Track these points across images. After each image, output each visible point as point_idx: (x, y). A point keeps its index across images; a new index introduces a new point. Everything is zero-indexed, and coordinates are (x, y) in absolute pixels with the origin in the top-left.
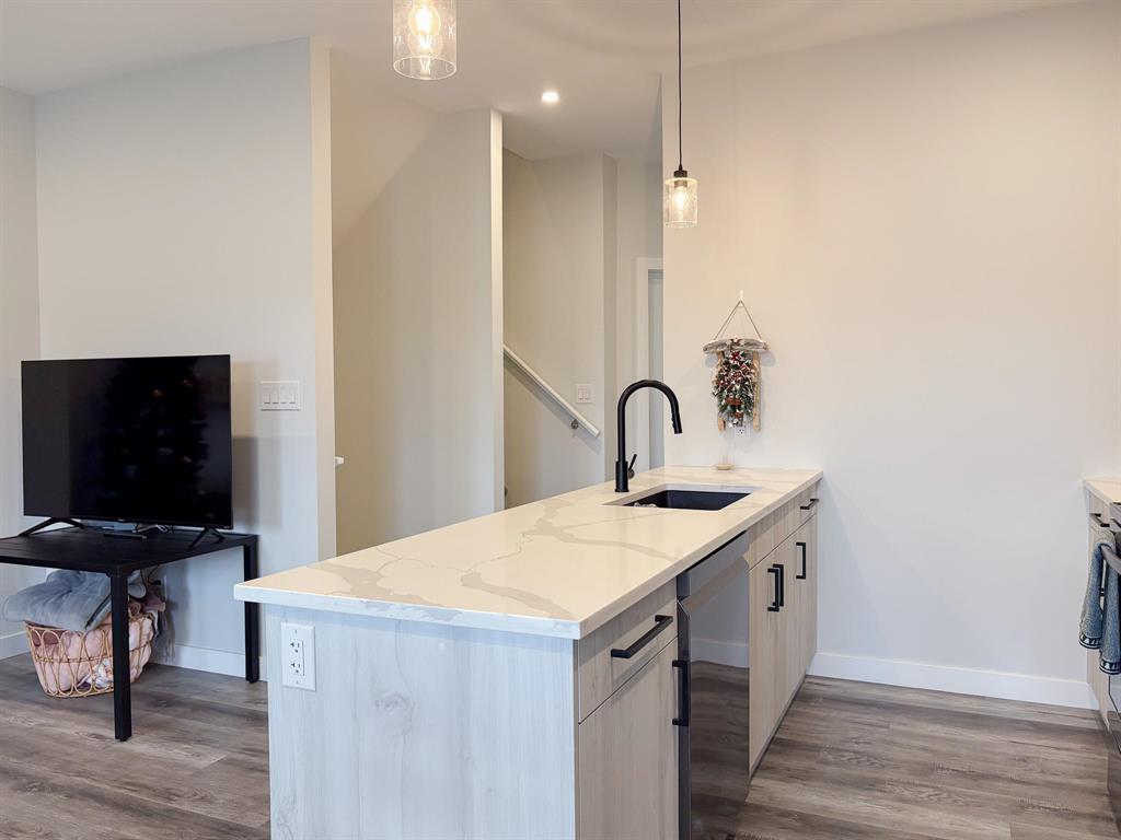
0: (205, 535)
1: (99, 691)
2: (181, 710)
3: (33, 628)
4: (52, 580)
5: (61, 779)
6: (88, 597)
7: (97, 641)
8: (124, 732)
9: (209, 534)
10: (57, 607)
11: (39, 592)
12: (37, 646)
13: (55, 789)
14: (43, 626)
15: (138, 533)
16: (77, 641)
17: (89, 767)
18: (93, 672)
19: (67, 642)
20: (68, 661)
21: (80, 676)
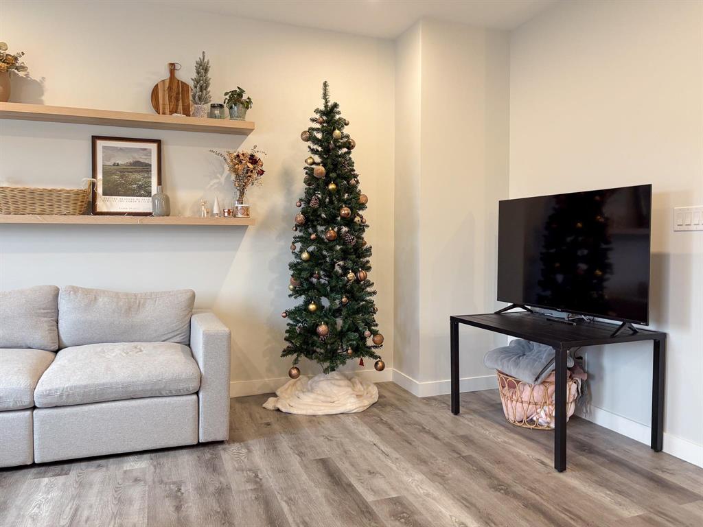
0: (624, 328)
1: (540, 428)
2: (601, 460)
3: (502, 375)
4: (513, 345)
5: (519, 489)
6: (536, 361)
7: (541, 393)
8: (561, 466)
9: (626, 328)
10: (517, 364)
11: (506, 352)
12: (503, 387)
13: (516, 496)
14: (507, 375)
15: (569, 320)
16: (528, 390)
17: (537, 485)
18: (537, 413)
19: (521, 389)
20: (522, 402)
21: (529, 414)
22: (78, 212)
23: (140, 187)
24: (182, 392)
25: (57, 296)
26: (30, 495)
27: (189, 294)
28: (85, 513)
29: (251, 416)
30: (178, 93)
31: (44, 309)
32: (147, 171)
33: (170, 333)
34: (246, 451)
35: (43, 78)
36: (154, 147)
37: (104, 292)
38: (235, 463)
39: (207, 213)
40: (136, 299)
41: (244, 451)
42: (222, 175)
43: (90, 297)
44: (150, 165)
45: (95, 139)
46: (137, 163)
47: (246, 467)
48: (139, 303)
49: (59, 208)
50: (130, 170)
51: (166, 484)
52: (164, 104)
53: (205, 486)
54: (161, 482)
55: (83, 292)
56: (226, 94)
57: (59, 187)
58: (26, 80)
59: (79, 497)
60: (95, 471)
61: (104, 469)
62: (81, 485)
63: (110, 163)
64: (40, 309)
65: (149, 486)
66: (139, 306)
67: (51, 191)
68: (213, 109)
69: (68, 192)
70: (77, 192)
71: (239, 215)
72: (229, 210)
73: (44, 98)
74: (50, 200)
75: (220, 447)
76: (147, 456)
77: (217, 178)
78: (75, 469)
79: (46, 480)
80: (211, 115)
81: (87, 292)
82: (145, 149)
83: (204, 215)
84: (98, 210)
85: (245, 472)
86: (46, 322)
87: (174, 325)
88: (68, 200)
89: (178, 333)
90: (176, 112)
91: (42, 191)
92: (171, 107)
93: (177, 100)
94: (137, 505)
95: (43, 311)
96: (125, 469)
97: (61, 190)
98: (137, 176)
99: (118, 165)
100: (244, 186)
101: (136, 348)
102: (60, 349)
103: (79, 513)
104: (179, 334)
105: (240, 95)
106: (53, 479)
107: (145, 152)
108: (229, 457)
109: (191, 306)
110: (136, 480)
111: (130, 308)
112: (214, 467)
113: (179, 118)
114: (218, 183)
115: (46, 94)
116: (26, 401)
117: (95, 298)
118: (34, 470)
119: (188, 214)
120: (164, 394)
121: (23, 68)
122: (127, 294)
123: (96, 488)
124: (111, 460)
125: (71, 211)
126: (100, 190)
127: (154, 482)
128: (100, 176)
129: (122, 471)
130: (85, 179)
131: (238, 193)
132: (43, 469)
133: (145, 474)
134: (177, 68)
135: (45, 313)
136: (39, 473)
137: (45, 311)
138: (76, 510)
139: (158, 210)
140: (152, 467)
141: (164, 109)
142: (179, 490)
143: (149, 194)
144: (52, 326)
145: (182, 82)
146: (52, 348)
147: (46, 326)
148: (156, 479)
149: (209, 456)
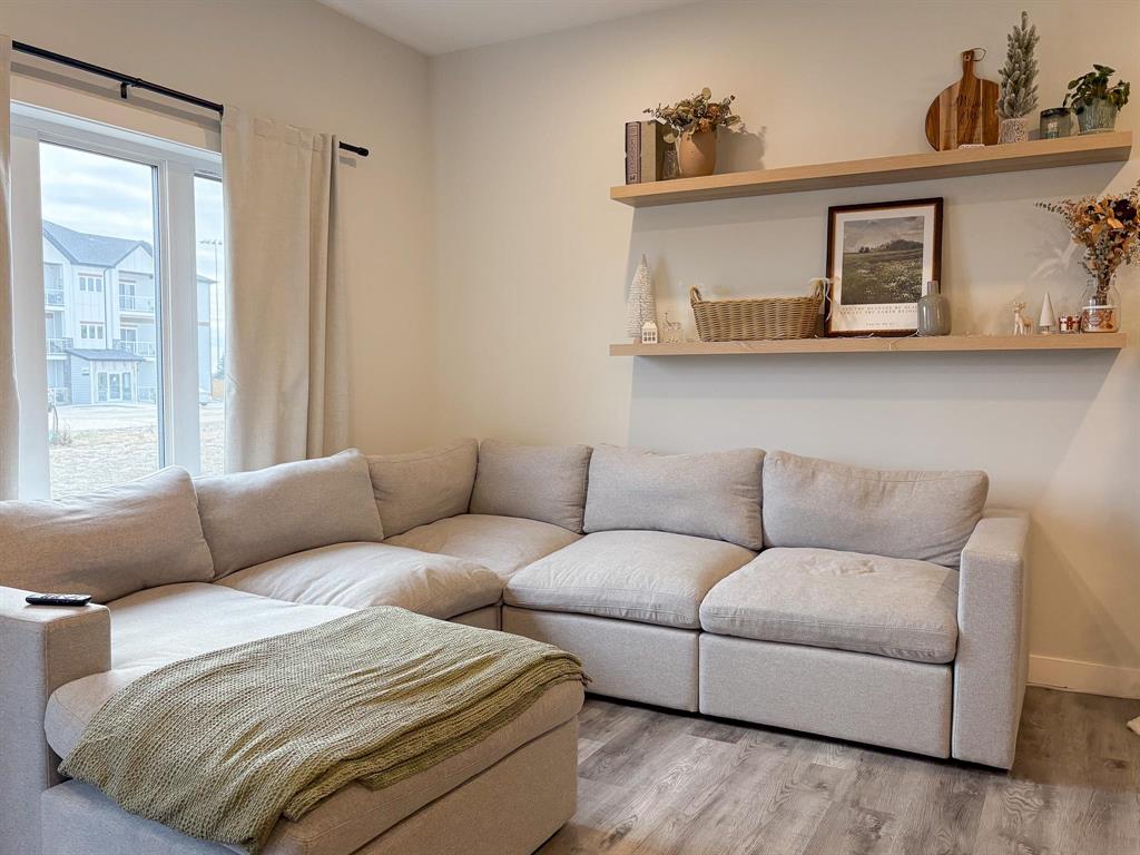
22: (798, 335)
23: (902, 286)
24: (921, 658)
25: (761, 466)
26: (674, 756)
27: (977, 480)
28: (725, 809)
29: (1091, 738)
30: (977, 105)
31: (743, 484)
32: (916, 257)
33: (934, 547)
34: (1042, 803)
35: (764, 128)
36: (928, 212)
37: (828, 464)
38: (1005, 819)
39: (1027, 326)
40: (879, 481)
41: (1038, 802)
42: (1064, 250)
43: (806, 470)
44: (921, 246)
45: (833, 211)
46: (899, 245)
47: (1022, 832)
48: (884, 488)
49: (773, 329)
50: (887, 258)
51: (861, 810)
52: (948, 131)
53: (924, 840)
54: (856, 803)
55: (797, 462)
56: (1072, 85)
57: (772, 297)
58: (742, 136)
59: (730, 782)
60: (771, 750)
61: (785, 751)
62: (742, 764)
63: (855, 249)
64: (737, 484)
65: (833, 803)
66: (883, 492)
67: (761, 304)
68: (1045, 120)
69: (785, 303)
70: (798, 303)
71: (1091, 328)
72: (1070, 319)
73: (764, 159)
74: (761, 316)
75: (993, 779)
76: (857, 752)
77: (1056, 256)
78: (749, 738)
79: (704, 741)
80: (1042, 134)
81: (802, 463)
82: (914, 218)
83: (1018, 331)
84: (834, 329)
85: (1013, 844)
86: (744, 503)
87: (943, 533)
88: (784, 316)
89: (949, 548)
90: (970, 142)
91: (749, 304)
92: (962, 132)
93: (974, 118)
94: (798, 827)
95: (740, 487)
96: (814, 762)
97: (776, 300)
98: (898, 267)
99: (867, 250)
100: (1107, 267)
101: (865, 564)
102: (764, 548)
103: (716, 806)
104: (949, 552)
105: (1102, 81)
106: (712, 743)
107: (913, 223)
108: (997, 804)
109: (978, 502)
110: (821, 786)
111: (867, 495)
112: (958, 813)
113: (976, 152)
114: (1056, 265)
115: (766, 153)
116: (689, 620)
117: (813, 473)
118: (698, 723)
119: (990, 329)
120: (889, 652)
121: (735, 119)
122: (865, 472)
123: (759, 777)
124: (802, 741)
125: (789, 333)
126: (837, 296)
127: (844, 800)
128: (838, 272)
129: (807, 764)
130: (813, 279)
131: (1096, 282)
132: (710, 723)
133: (839, 781)
134: (977, 57)
135: (743, 491)
136: (701, 729)
137: (746, 487)
138: (715, 801)
139: (927, 325)
140: (855, 774)
141: (948, 139)
142: (877, 829)
143: (916, 297)
144: (755, 511)
145: (985, 81)
146: (751, 546)
147: (744, 511)
148: (850, 797)
149: (962, 789)
